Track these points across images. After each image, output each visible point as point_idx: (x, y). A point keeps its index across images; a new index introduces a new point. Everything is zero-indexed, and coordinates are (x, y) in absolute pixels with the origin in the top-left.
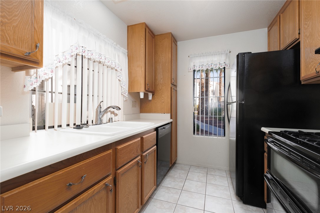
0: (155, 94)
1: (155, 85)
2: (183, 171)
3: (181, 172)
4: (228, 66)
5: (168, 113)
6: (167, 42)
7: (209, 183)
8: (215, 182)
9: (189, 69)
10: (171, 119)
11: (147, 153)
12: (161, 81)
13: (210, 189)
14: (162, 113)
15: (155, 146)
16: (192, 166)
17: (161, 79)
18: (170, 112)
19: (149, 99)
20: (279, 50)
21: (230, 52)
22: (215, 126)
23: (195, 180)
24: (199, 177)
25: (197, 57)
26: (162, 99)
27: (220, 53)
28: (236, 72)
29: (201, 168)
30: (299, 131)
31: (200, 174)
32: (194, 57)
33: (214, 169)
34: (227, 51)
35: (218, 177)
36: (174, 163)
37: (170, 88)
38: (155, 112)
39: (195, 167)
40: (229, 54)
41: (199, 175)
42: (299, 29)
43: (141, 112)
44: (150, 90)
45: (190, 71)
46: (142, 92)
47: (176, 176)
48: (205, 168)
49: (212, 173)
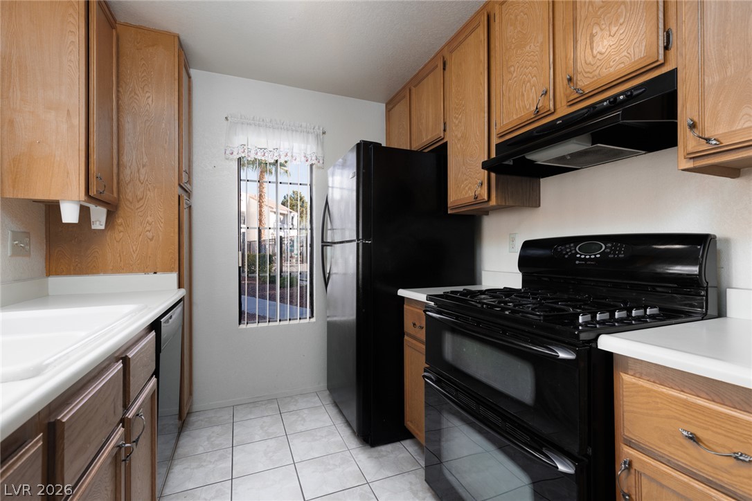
0: (121, 212)
1: (118, 183)
2: (217, 429)
3: (213, 432)
4: (321, 162)
5: (168, 270)
6: (164, 60)
7: (292, 432)
8: (303, 425)
9: (228, 152)
10: (180, 286)
11: (139, 409)
12: (143, 171)
13: (300, 447)
14: (146, 273)
15: (154, 380)
16: (239, 408)
17: (144, 166)
18: (177, 270)
19: (93, 227)
20: (409, 149)
21: (324, 133)
22: (262, 297)
23: (257, 438)
24: (266, 428)
25: (250, 125)
26: (148, 228)
27: (305, 130)
28: (355, 177)
29: (262, 405)
30: (464, 290)
31: (265, 419)
32: (242, 123)
33: (291, 397)
34: (319, 129)
35: (306, 411)
36: (188, 413)
37: (177, 196)
38: (117, 270)
39: (244, 406)
40: (321, 137)
41: (264, 422)
42: (445, 124)
43: (49, 273)
44: (106, 196)
45: (231, 156)
46: (72, 201)
47: (201, 450)
48: (270, 401)
49: (292, 408)
